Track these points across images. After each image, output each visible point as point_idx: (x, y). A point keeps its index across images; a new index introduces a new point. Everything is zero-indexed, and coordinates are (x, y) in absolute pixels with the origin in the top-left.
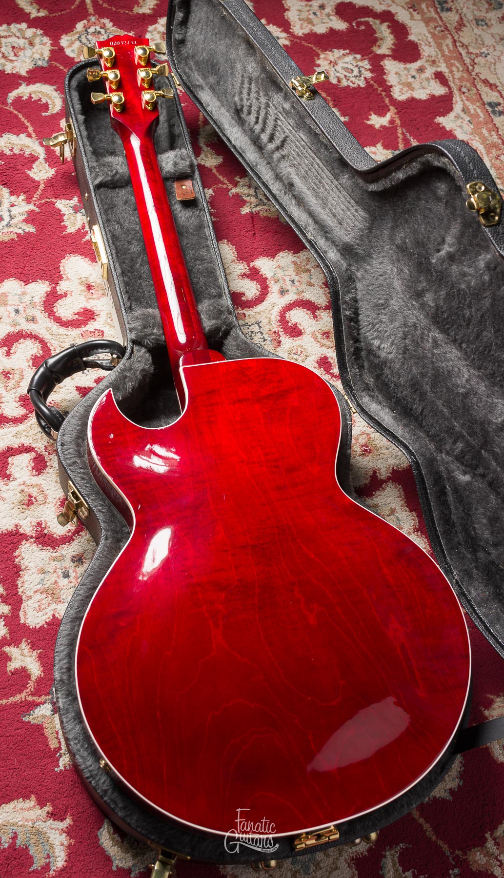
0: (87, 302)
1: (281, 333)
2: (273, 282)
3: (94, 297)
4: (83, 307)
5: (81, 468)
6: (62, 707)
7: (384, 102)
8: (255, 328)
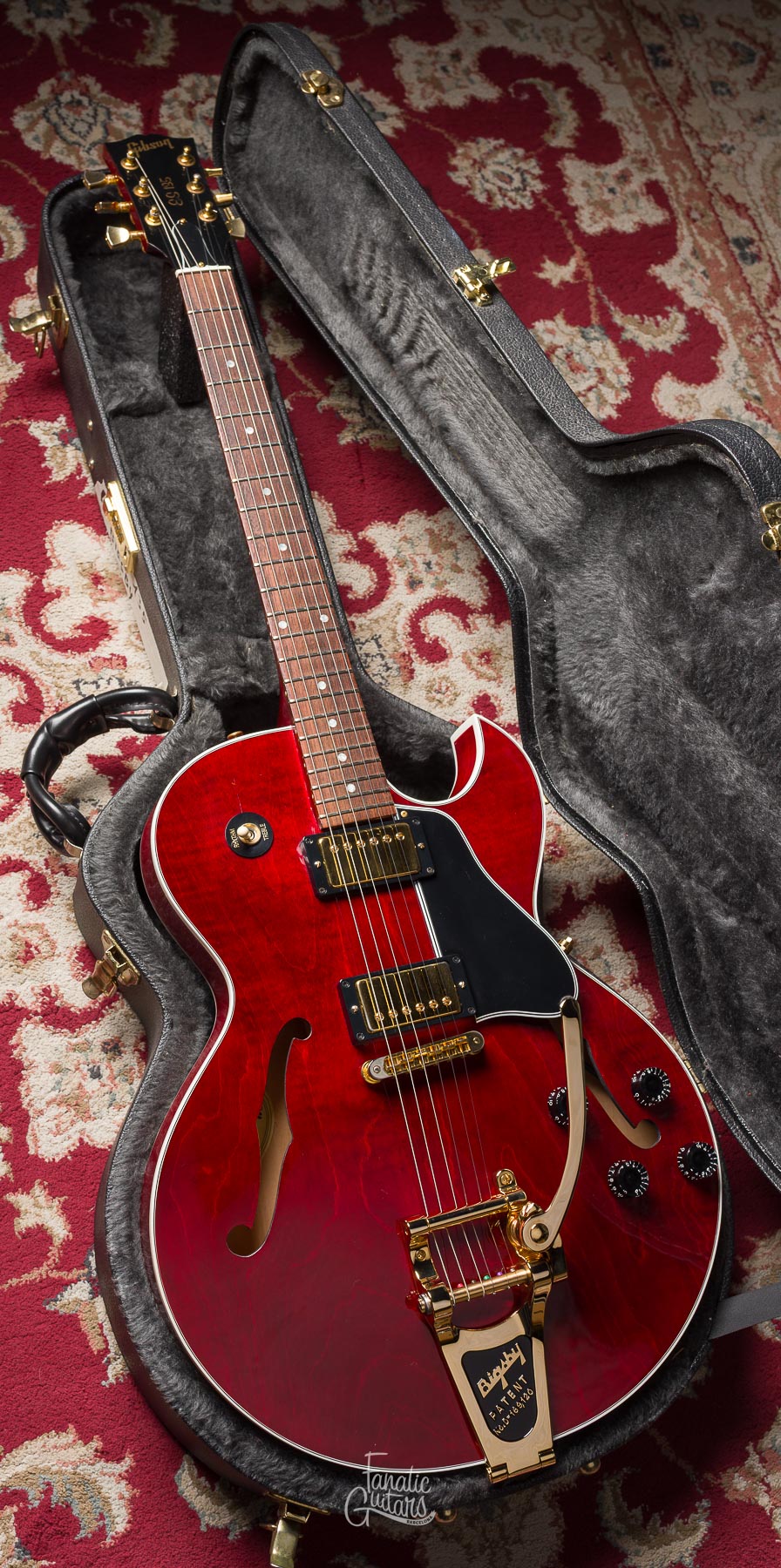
0: (95, 605)
1: (413, 656)
2: (396, 566)
3: (106, 596)
4: (88, 614)
5: (125, 911)
6: (123, 1296)
7: (565, 237)
8: (371, 647)
